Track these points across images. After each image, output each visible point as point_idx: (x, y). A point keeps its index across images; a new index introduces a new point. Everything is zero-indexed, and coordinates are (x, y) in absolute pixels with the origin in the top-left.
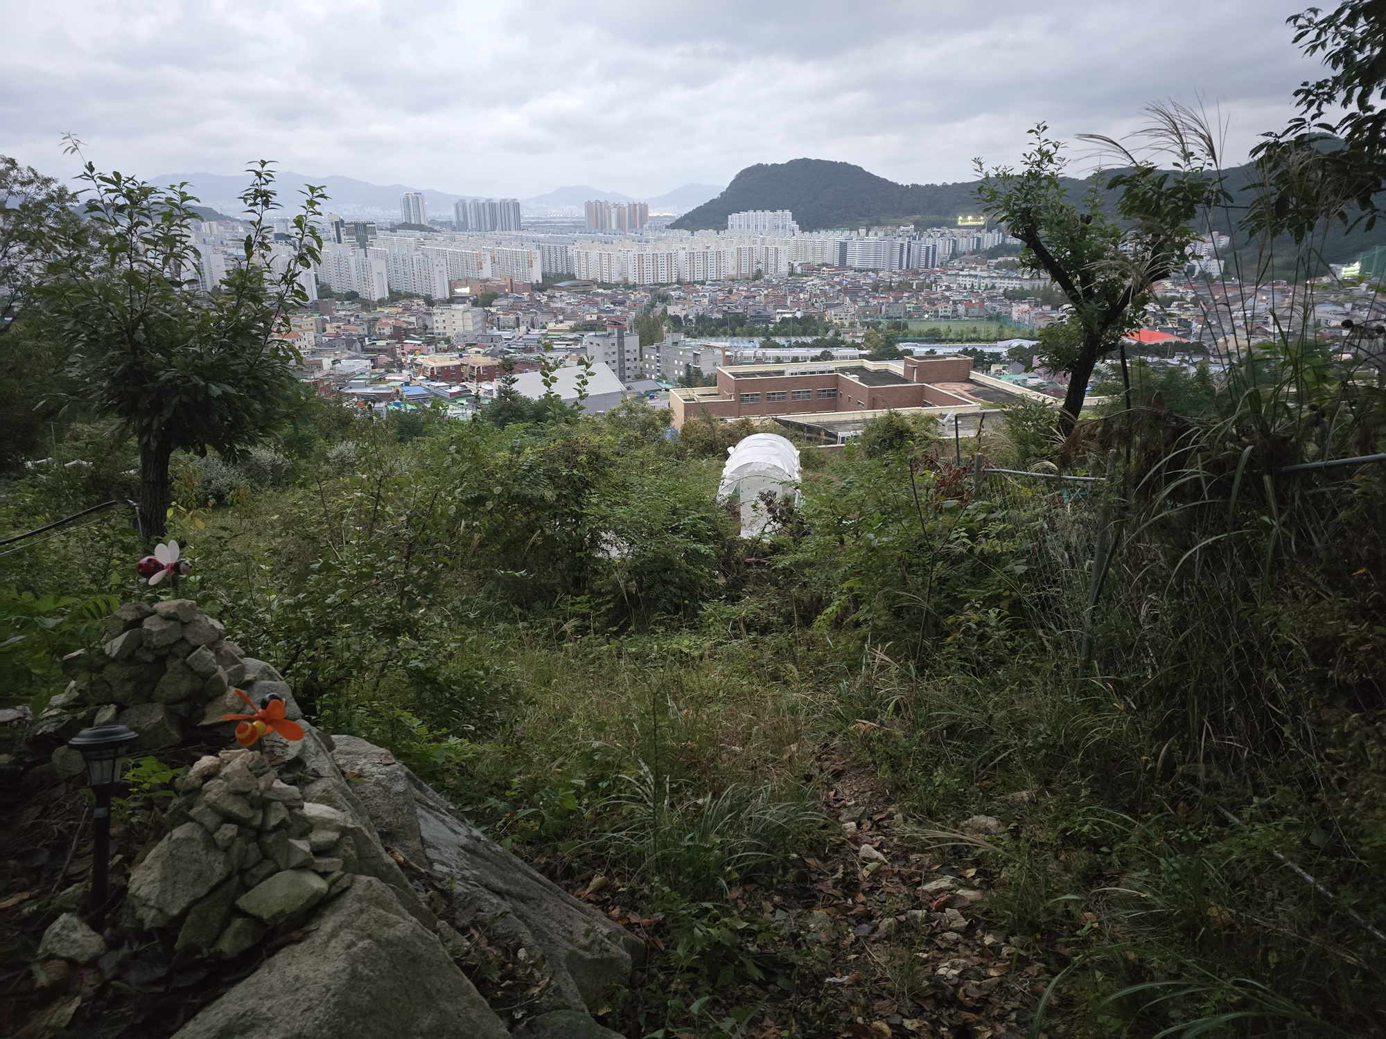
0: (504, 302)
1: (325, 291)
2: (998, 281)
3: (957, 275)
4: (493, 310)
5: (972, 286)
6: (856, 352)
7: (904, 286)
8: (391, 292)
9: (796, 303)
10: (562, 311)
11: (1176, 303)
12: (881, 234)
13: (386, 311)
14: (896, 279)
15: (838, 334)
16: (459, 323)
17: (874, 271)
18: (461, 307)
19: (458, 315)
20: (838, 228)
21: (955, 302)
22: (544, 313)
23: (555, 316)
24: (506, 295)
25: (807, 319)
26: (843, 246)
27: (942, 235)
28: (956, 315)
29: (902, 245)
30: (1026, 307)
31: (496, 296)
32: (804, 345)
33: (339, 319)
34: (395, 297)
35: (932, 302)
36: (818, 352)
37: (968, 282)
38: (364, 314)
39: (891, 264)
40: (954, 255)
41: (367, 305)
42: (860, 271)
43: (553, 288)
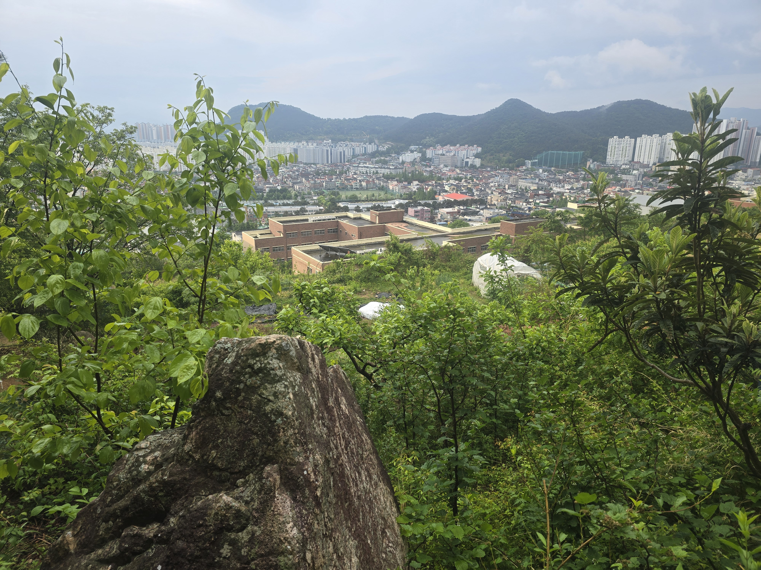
2: (379, 170)
3: (358, 167)
5: (367, 173)
6: (317, 208)
7: (332, 173)
9: (276, 181)
11: (463, 180)
12: (315, 144)
14: (327, 168)
15: (303, 198)
17: (314, 164)
20: (290, 141)
21: (360, 181)
25: (284, 190)
26: (296, 151)
27: (346, 146)
28: (361, 188)
29: (327, 151)
30: (396, 183)
32: (288, 205)
35: (348, 180)
36: (298, 208)
37: (364, 170)
39: (322, 160)
40: (354, 156)
42: (306, 164)
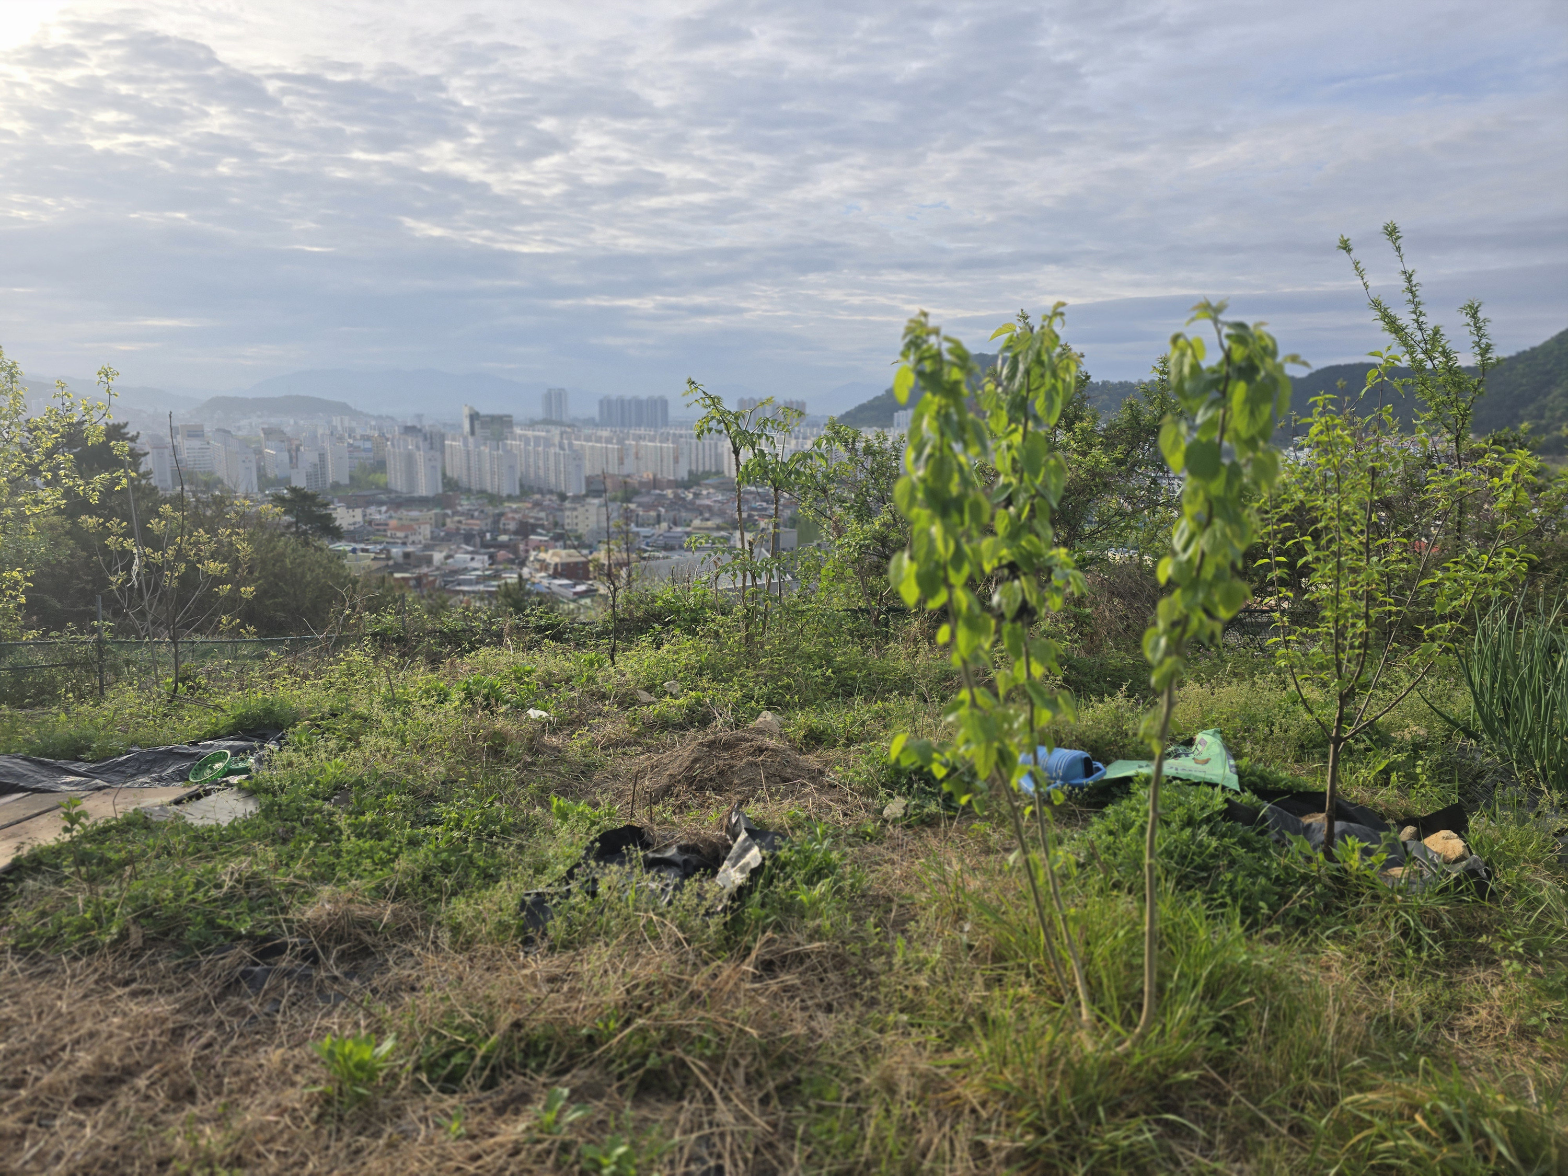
0: (646, 499)
1: (450, 484)
4: (632, 506)
8: (522, 486)
10: (709, 508)
13: (514, 506)
16: (593, 519)
18: (596, 501)
19: (593, 510)
22: (687, 510)
23: (701, 514)
24: (648, 493)
31: (636, 493)
33: (462, 514)
34: (526, 490)
38: (490, 510)
41: (494, 499)
43: (698, 484)
